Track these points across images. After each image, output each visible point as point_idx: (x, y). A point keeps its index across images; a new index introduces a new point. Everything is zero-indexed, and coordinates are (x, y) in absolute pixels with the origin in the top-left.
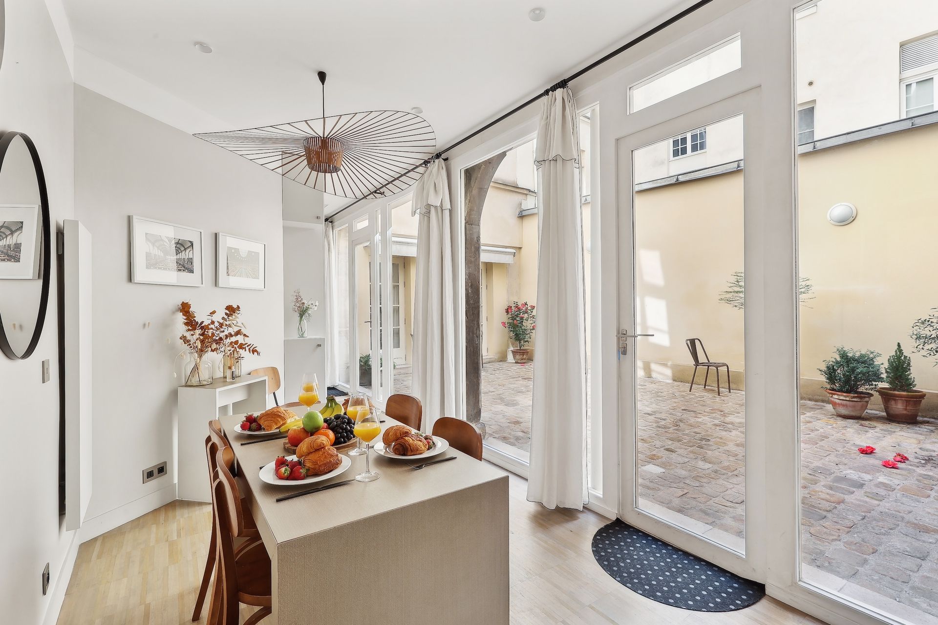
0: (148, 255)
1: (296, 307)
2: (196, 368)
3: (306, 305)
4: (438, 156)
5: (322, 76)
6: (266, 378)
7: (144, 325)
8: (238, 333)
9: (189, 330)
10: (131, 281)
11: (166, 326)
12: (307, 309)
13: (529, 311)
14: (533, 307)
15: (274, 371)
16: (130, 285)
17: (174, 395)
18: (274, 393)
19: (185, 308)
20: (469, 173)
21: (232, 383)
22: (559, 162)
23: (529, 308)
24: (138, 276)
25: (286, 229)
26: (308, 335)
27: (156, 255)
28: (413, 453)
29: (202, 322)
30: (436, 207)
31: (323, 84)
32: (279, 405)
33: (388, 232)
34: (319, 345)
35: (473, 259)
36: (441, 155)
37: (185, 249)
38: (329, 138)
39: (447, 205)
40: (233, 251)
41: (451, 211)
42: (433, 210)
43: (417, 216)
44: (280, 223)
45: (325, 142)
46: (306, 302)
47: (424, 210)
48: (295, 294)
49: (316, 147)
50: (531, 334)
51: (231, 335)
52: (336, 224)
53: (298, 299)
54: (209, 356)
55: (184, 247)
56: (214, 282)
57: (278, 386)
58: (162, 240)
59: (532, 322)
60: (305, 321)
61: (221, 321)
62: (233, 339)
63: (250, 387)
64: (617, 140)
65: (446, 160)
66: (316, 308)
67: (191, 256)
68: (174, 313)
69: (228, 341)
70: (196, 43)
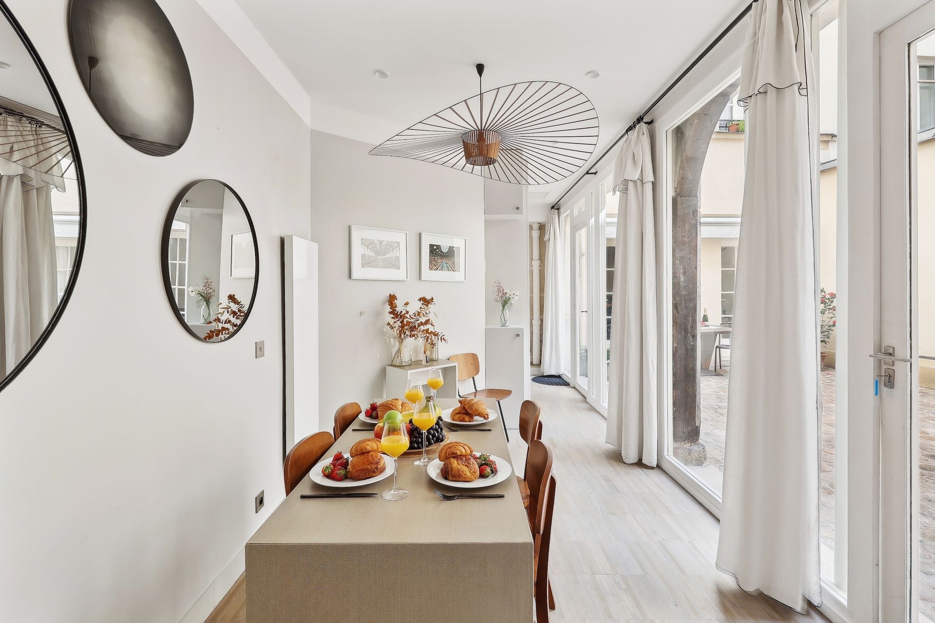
0: (363, 256)
1: (498, 298)
2: (399, 351)
3: (508, 295)
4: (640, 119)
5: (480, 68)
6: (456, 364)
7: (361, 313)
8: (427, 322)
9: (393, 318)
10: (351, 278)
11: (378, 314)
12: (509, 299)
13: (827, 301)
14: (833, 296)
15: (474, 357)
16: (350, 282)
17: (383, 373)
18: (473, 378)
19: (392, 299)
20: (679, 132)
21: (426, 366)
22: (772, 93)
23: (828, 297)
24: (355, 275)
25: (487, 223)
26: (511, 325)
27: (369, 256)
28: (454, 479)
29: (401, 312)
30: (635, 182)
31: (481, 76)
32: (477, 389)
33: (600, 215)
34: (518, 335)
35: (686, 240)
36: (642, 119)
37: (393, 250)
38: (486, 130)
39: (649, 177)
40: (435, 247)
41: (654, 184)
42: (631, 186)
43: (618, 193)
44: (482, 217)
45: (481, 135)
46: (508, 292)
47: (622, 187)
48: (496, 285)
49: (473, 141)
50: (831, 332)
51: (422, 324)
52: (561, 210)
53: (500, 290)
54: (409, 342)
55: (392, 248)
56: (418, 277)
57: (477, 372)
58: (374, 243)
59: (831, 315)
60: (506, 311)
61: (419, 310)
62: (426, 327)
63: (445, 371)
64: (880, 33)
65: (650, 123)
66: (517, 298)
67: (397, 255)
68: (384, 303)
69: (422, 328)
70: (376, 72)
